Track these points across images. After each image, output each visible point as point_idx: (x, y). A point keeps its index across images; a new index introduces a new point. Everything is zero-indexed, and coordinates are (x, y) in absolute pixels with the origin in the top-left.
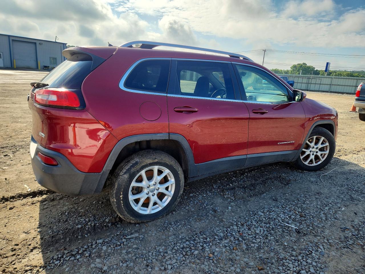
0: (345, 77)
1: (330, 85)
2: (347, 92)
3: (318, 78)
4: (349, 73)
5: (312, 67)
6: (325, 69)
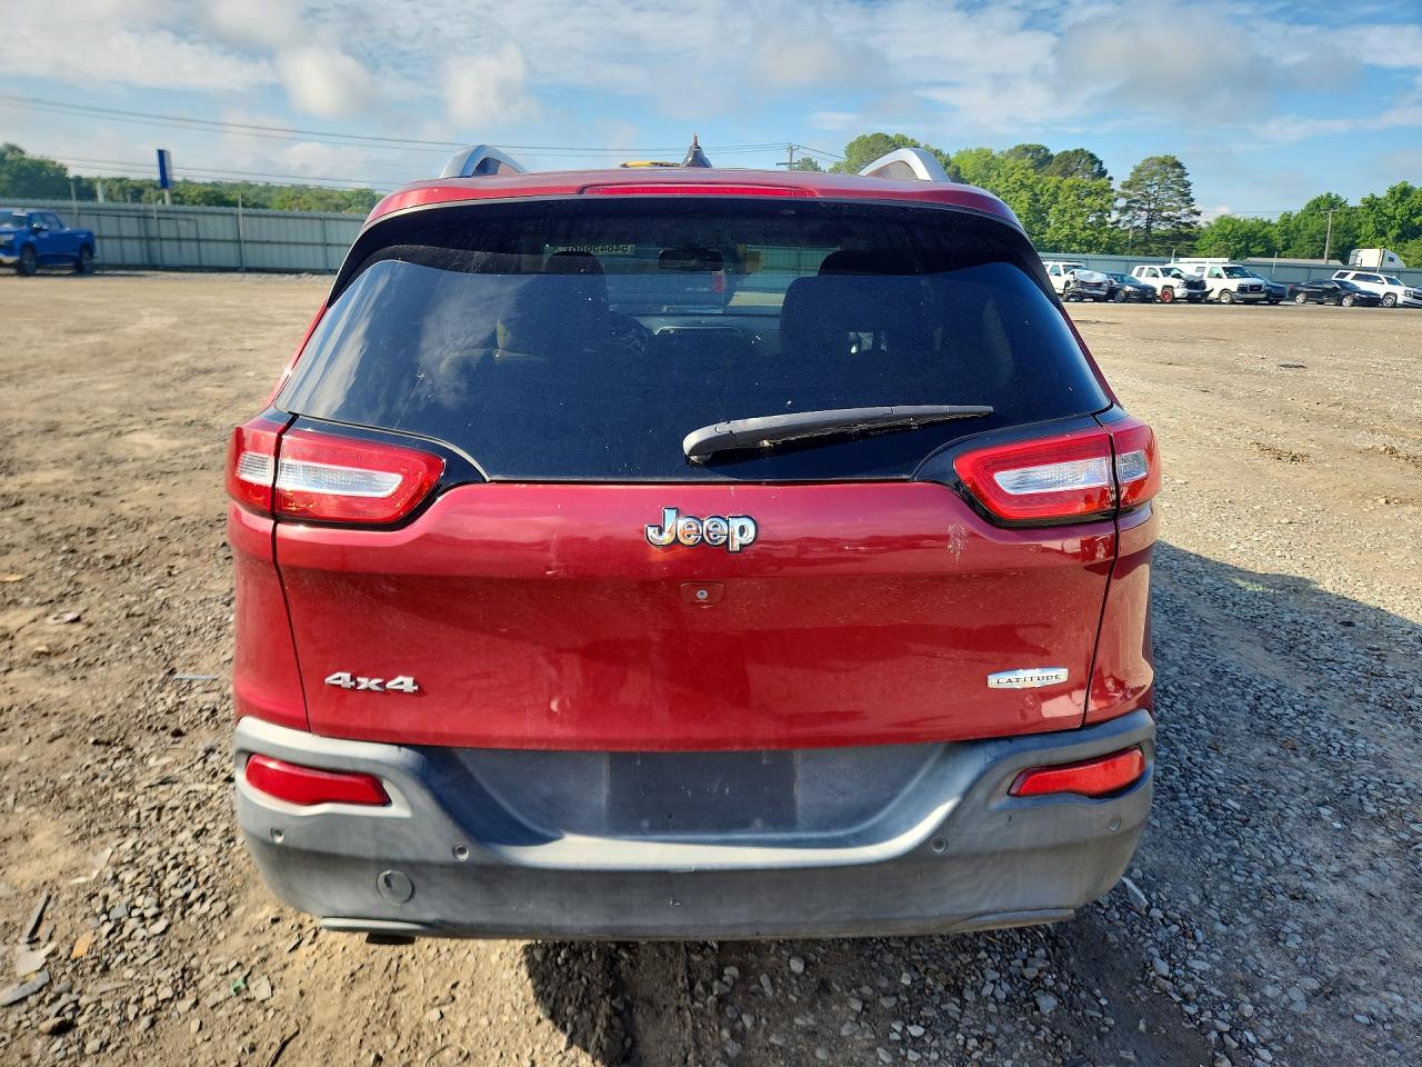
0: (196, 208)
1: (237, 245)
2: (311, 266)
3: (180, 216)
4: (210, 189)
5: (54, 163)
6: (156, 177)
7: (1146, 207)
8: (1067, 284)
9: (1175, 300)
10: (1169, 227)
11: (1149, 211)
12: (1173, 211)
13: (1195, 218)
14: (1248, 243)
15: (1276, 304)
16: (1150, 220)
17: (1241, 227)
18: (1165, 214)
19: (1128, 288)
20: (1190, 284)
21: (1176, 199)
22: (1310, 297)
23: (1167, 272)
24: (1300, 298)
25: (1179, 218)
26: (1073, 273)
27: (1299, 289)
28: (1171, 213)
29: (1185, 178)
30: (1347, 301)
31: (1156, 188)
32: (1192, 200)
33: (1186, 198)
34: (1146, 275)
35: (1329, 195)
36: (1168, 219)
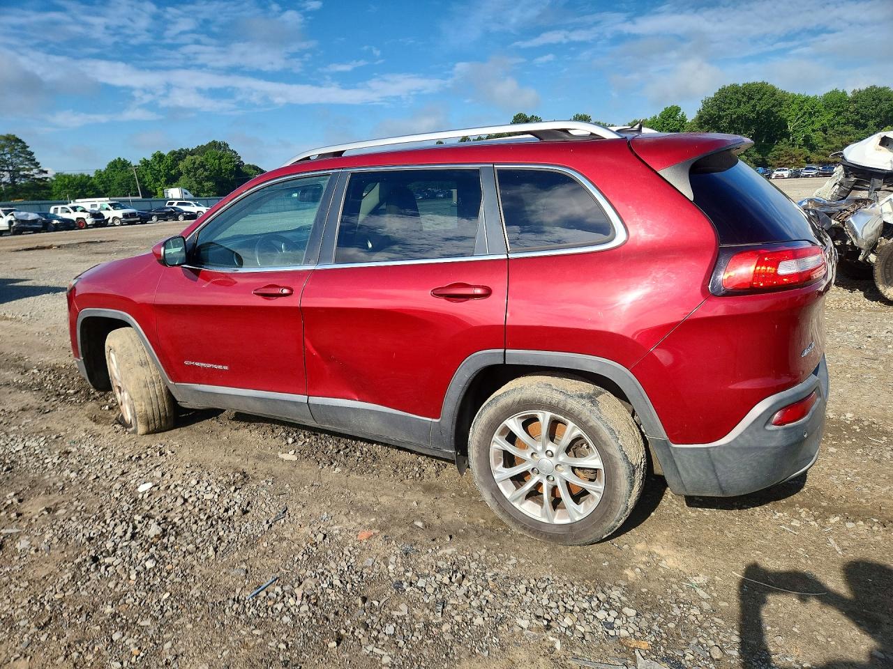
7: (6, 169)
8: (11, 222)
9: (87, 227)
10: (27, 181)
11: (9, 171)
12: (28, 170)
13: (44, 175)
14: (82, 190)
15: (146, 223)
16: (13, 178)
17: (75, 179)
18: (21, 173)
19: (55, 222)
20: (94, 215)
21: (27, 163)
22: (159, 218)
23: (75, 209)
24: (154, 218)
25: (33, 175)
26: (12, 215)
27: (152, 213)
28: (26, 172)
29: (28, 149)
30: (181, 218)
31: (9, 156)
32: (38, 163)
33: (33, 162)
34: (61, 212)
35: (119, 159)
36: (25, 176)
